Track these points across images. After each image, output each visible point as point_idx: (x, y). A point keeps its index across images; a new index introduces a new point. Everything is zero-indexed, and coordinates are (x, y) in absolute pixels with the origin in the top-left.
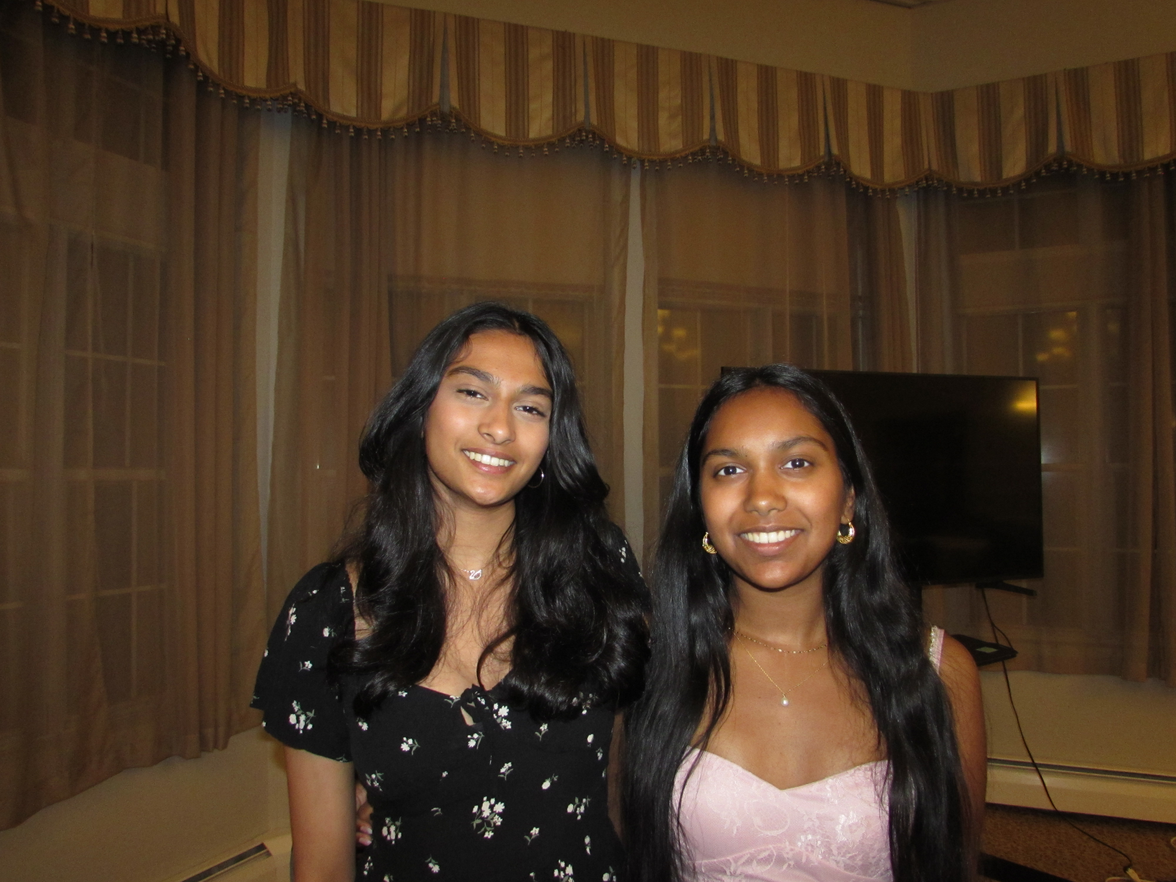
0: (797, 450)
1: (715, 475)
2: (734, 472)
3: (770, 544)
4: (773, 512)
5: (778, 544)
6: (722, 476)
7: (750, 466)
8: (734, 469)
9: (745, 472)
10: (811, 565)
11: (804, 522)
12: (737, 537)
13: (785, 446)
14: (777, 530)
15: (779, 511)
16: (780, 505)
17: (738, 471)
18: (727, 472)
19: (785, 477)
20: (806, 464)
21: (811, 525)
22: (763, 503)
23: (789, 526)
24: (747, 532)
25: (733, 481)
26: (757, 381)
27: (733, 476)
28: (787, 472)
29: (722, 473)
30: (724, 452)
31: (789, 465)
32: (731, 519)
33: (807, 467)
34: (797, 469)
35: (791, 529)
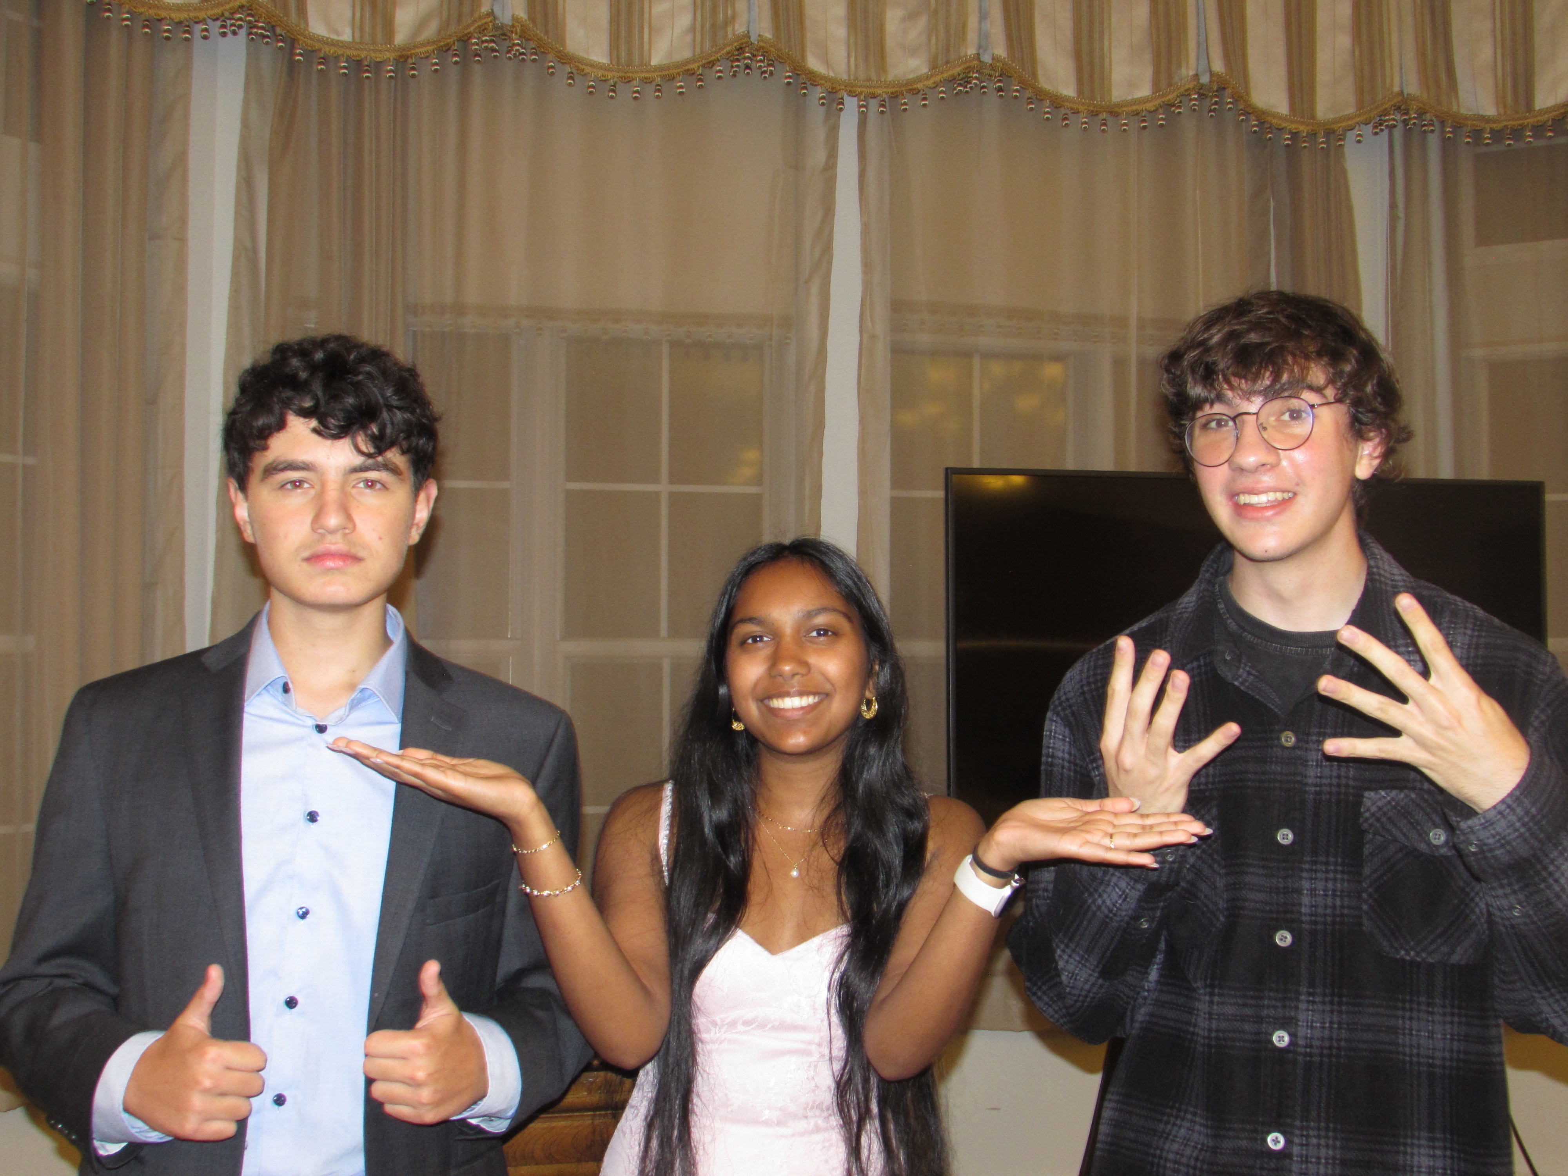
0: (821, 620)
1: (743, 643)
2: (761, 640)
3: (793, 709)
4: (797, 678)
5: (802, 708)
6: (749, 644)
7: (776, 635)
8: (761, 637)
9: (772, 640)
10: (835, 731)
11: (828, 687)
12: (759, 703)
13: (810, 615)
14: (801, 694)
15: (803, 676)
16: (803, 671)
17: (765, 639)
18: (755, 641)
19: (808, 644)
20: (830, 633)
21: (835, 691)
22: (787, 668)
23: (814, 690)
24: (770, 697)
25: (758, 649)
26: (786, 553)
27: (760, 645)
28: (812, 641)
29: (750, 641)
30: (751, 620)
31: (814, 634)
32: (756, 685)
33: (830, 636)
34: (822, 638)
35: (815, 694)
